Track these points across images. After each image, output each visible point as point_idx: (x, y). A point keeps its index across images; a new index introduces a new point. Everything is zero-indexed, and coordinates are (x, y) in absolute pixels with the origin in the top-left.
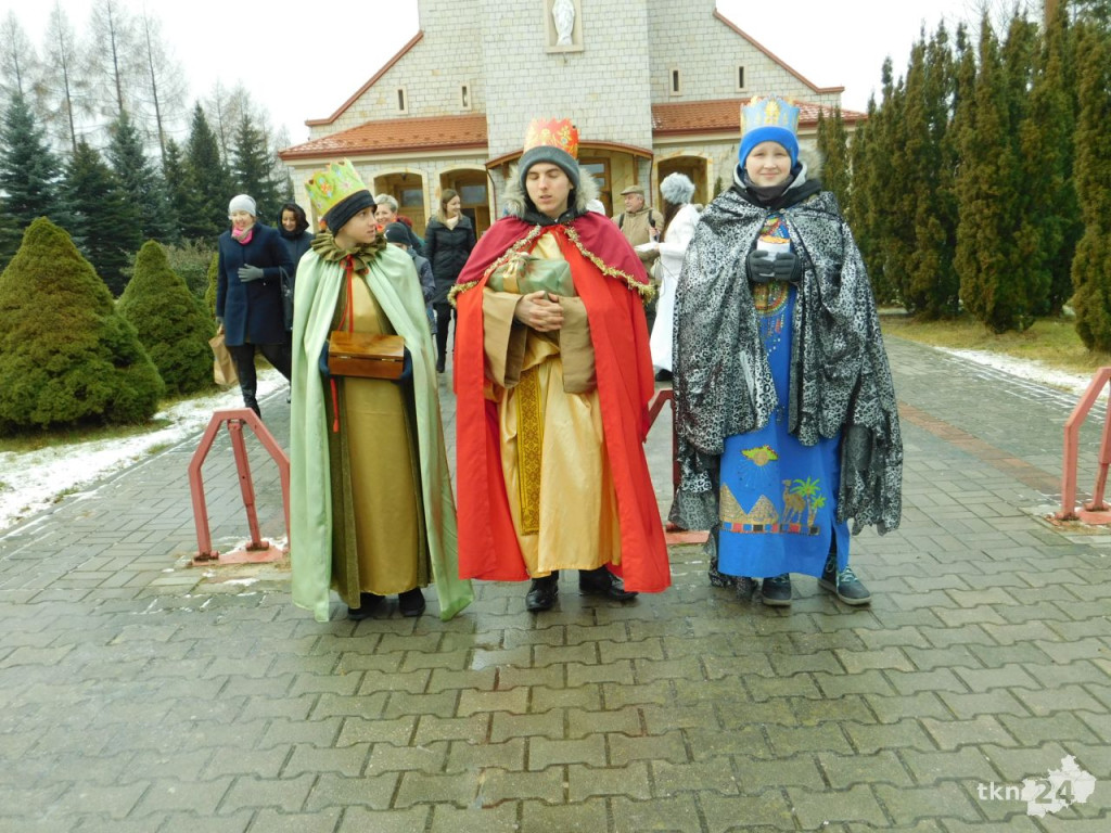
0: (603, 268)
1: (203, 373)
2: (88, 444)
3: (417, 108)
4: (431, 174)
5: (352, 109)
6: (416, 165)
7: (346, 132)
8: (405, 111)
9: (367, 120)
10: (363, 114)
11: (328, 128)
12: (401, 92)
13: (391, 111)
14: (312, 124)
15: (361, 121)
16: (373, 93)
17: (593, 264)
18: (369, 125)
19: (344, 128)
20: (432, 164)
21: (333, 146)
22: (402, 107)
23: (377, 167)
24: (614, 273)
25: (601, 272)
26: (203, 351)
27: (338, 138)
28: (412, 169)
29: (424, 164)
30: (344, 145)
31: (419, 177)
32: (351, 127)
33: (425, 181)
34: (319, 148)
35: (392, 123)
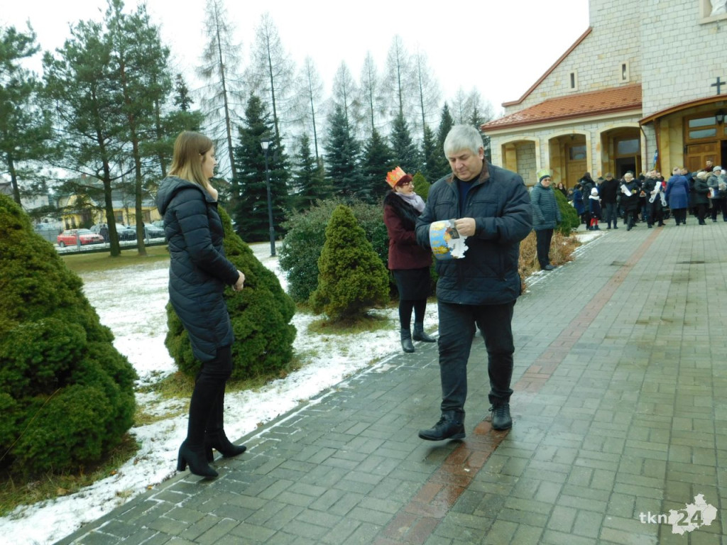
3: (586, 84)
4: (593, 134)
5: (535, 92)
6: (581, 127)
7: (530, 108)
8: (575, 89)
9: (546, 98)
10: (543, 94)
11: (518, 107)
12: (572, 75)
13: (565, 89)
14: (507, 106)
15: (542, 100)
16: (552, 78)
18: (547, 101)
19: (529, 106)
20: (594, 125)
21: (519, 118)
22: (573, 86)
23: (552, 131)
27: (524, 113)
28: (578, 130)
29: (588, 127)
30: (527, 118)
31: (583, 137)
32: (534, 104)
33: (588, 139)
34: (510, 120)
35: (565, 98)
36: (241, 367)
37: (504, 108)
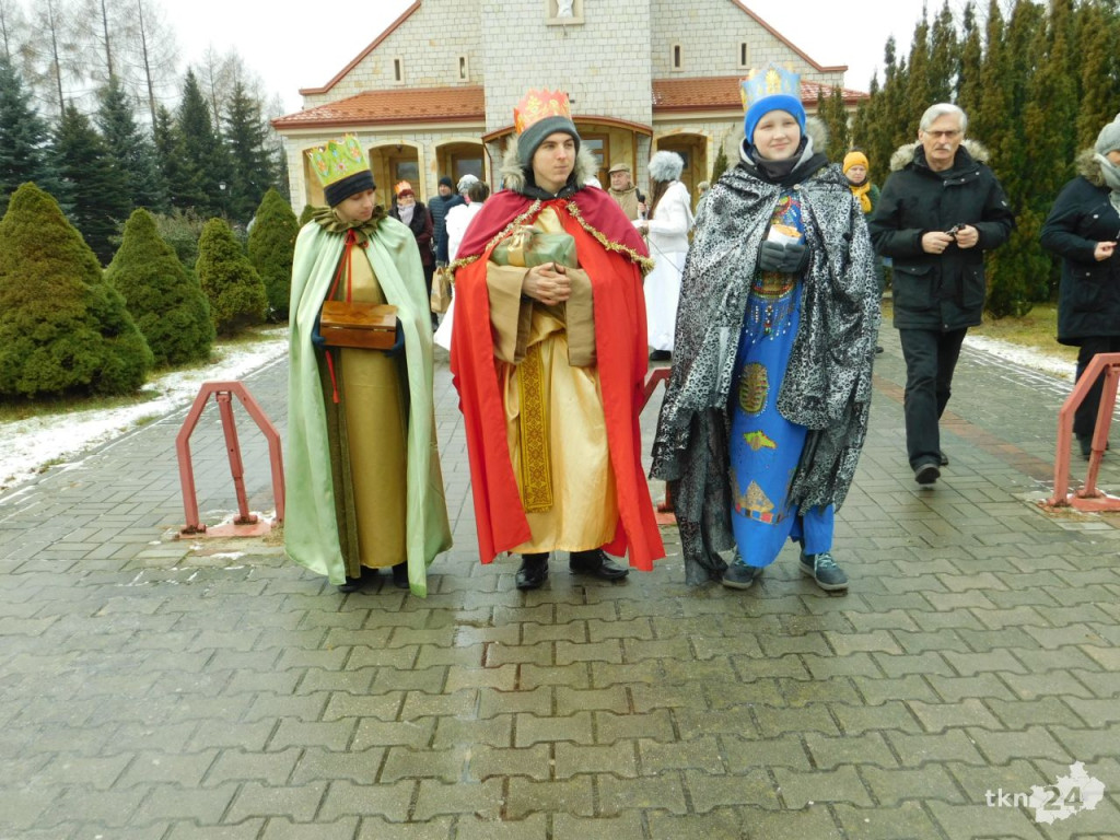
0: (606, 243)
1: (192, 345)
2: (75, 414)
3: (414, 79)
4: (427, 147)
5: (347, 78)
6: (412, 137)
7: (341, 102)
8: (401, 82)
9: (362, 90)
10: (358, 84)
11: (322, 98)
12: (397, 62)
13: (386, 81)
14: (306, 93)
15: (356, 91)
16: (369, 63)
17: (595, 239)
18: (364, 94)
19: (339, 98)
20: (428, 136)
21: (327, 116)
22: (398, 78)
23: (372, 138)
24: (617, 247)
25: (603, 247)
26: (192, 322)
27: (333, 107)
28: (408, 141)
29: (420, 137)
30: (338, 116)
31: (414, 150)
32: (346, 97)
33: (420, 153)
34: (313, 117)
35: (387, 94)
36: (183, 352)
37: (301, 97)
